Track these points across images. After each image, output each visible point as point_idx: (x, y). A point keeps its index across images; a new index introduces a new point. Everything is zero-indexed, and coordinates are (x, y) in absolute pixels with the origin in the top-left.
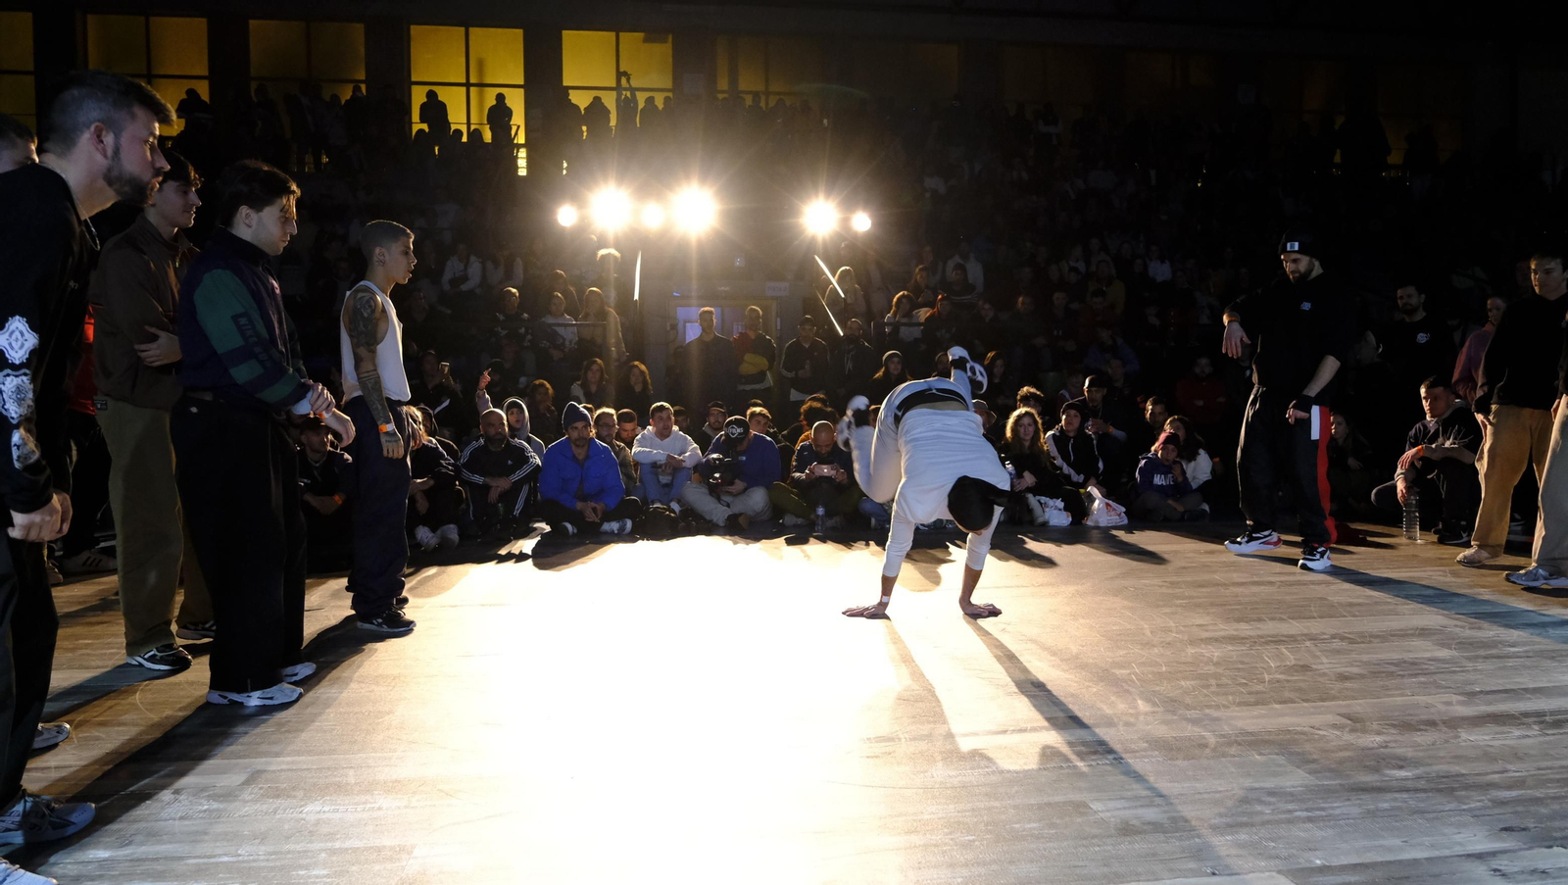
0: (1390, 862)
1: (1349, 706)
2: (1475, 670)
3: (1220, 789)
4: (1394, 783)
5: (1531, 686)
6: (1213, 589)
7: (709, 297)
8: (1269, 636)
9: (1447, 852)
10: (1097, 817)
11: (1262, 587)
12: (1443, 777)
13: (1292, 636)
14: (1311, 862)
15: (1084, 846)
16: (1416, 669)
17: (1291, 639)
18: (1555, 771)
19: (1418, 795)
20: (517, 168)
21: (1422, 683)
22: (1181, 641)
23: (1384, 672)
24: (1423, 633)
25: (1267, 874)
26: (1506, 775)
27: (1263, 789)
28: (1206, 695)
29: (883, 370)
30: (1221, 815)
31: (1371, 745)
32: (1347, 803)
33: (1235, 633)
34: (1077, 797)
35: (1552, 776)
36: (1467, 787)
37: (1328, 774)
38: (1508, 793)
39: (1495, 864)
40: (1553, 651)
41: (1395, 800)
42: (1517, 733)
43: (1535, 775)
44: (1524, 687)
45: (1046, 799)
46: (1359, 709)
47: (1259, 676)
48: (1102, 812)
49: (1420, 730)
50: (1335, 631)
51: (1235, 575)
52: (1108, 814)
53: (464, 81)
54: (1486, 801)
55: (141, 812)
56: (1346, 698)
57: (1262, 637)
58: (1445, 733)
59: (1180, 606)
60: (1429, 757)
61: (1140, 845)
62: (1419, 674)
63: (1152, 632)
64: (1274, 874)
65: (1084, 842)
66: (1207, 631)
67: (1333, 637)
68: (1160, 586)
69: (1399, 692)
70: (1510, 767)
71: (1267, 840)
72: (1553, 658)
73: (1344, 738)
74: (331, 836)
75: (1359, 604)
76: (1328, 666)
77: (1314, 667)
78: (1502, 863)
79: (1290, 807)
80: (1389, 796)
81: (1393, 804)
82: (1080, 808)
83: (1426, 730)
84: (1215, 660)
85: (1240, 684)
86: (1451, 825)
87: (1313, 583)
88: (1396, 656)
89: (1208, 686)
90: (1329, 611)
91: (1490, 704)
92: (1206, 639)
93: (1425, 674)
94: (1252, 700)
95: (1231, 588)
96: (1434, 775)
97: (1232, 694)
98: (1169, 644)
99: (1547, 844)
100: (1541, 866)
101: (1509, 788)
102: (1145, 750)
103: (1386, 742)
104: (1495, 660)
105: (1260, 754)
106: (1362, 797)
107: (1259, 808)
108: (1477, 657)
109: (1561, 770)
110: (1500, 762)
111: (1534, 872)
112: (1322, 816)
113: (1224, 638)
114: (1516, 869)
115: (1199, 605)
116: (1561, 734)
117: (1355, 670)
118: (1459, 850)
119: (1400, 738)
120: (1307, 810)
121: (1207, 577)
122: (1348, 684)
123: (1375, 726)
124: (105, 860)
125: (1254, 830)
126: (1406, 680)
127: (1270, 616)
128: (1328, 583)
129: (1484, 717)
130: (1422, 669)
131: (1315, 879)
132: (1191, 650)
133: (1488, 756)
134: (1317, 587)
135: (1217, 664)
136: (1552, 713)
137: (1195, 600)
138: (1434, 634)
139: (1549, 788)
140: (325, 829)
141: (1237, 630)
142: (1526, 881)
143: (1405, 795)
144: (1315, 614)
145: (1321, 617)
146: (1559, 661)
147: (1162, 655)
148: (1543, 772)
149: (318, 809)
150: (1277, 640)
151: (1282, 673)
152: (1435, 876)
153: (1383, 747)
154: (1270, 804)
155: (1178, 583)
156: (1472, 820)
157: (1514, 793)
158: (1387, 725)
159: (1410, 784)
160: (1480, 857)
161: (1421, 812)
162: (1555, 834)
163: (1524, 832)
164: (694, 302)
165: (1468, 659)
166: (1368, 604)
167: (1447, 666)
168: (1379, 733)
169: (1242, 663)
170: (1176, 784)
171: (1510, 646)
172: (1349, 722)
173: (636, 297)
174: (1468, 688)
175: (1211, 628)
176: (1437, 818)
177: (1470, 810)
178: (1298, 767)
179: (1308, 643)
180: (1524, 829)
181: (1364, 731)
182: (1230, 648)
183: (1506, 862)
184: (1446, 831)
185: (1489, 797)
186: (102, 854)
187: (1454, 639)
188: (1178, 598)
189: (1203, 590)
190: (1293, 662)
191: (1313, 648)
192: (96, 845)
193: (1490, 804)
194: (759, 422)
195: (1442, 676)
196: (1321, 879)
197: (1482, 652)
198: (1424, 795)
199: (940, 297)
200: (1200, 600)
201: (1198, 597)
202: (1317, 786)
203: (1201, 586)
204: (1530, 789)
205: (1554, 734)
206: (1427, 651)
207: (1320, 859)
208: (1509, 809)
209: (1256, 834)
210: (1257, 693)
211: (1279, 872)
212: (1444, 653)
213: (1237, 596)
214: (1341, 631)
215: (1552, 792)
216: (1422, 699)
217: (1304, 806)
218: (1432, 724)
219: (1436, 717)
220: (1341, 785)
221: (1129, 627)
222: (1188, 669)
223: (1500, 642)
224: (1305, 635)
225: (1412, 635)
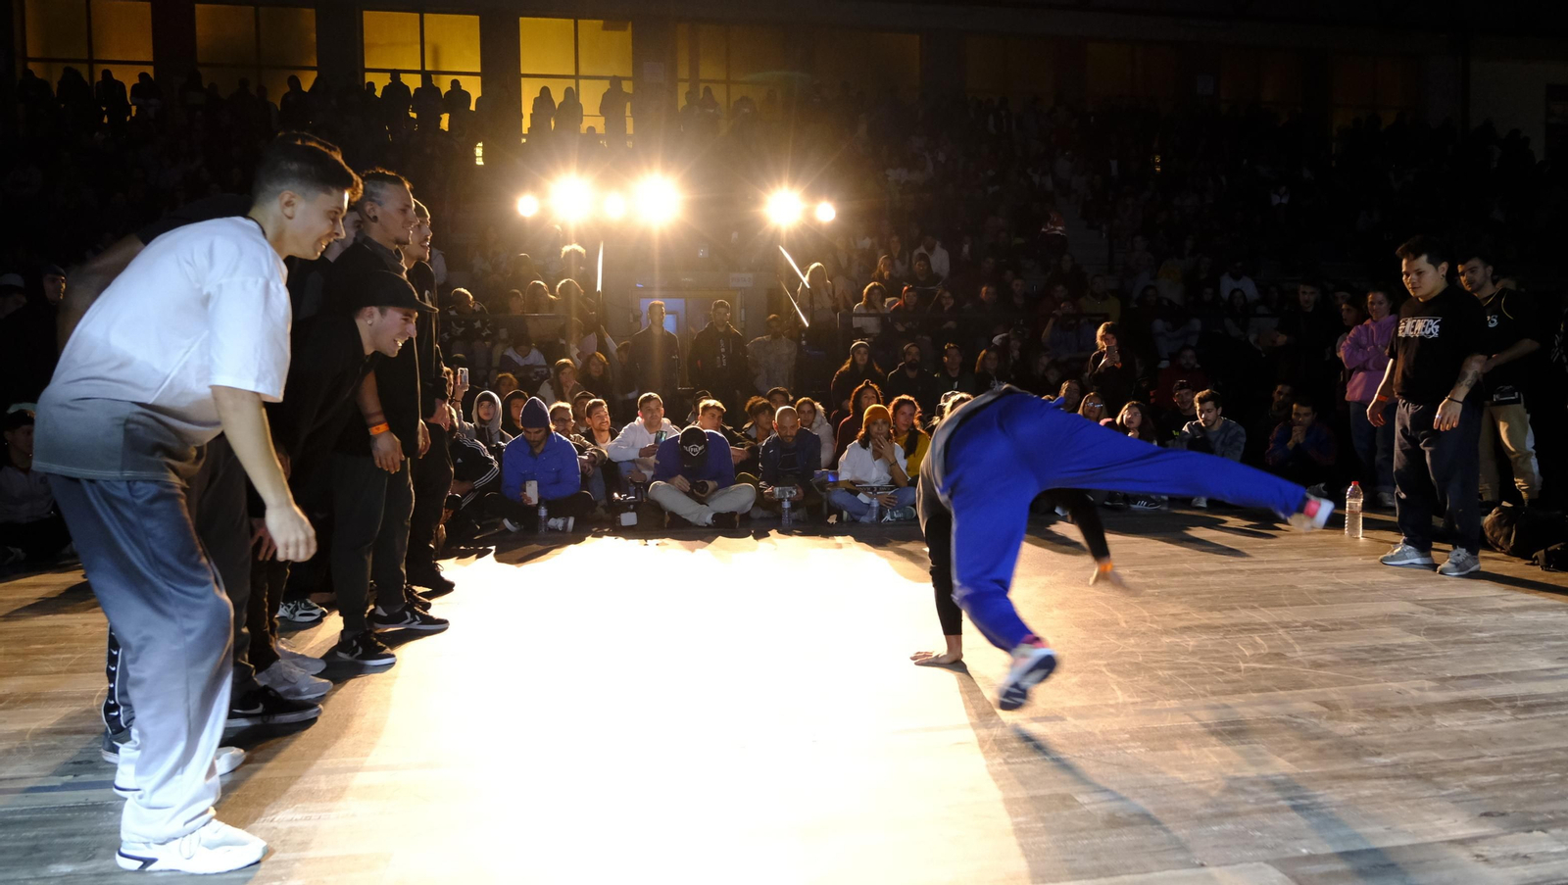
0: (1375, 851)
1: (1324, 693)
2: (1445, 656)
3: (1204, 779)
4: (1373, 770)
5: (1500, 671)
6: (1185, 578)
7: (672, 289)
8: (1243, 624)
9: (1429, 839)
10: (1083, 809)
11: (1233, 576)
12: (1424, 763)
13: (1264, 624)
14: (1298, 851)
15: (1072, 839)
16: (1389, 656)
17: (1264, 628)
18: (1529, 755)
19: (1398, 782)
20: (475, 157)
21: (1396, 669)
22: (1157, 631)
23: (1356, 659)
24: (1393, 619)
25: (1255, 864)
26: (1480, 760)
27: (1246, 778)
28: (1183, 685)
29: (849, 361)
30: (1206, 806)
31: (1348, 733)
32: (1328, 791)
33: (1207, 621)
34: (1062, 790)
35: (1527, 761)
36: (1445, 773)
37: (1308, 762)
38: (1485, 778)
39: (1478, 849)
40: (1519, 636)
41: (1376, 787)
42: (1489, 717)
43: (1510, 760)
44: (1491, 672)
45: (1033, 792)
46: (1335, 696)
47: (1234, 665)
48: (1088, 804)
49: (1396, 717)
50: (1304, 619)
51: (1204, 564)
52: (1094, 807)
53: (420, 69)
54: (1464, 787)
55: (104, 824)
56: (1322, 686)
57: (1235, 625)
58: (1420, 719)
59: (1153, 595)
60: (1407, 743)
61: (1128, 837)
62: (1391, 661)
63: (1126, 622)
64: (1262, 864)
65: (1072, 836)
66: (1181, 620)
67: (1305, 625)
68: (1130, 575)
69: (1372, 679)
70: (1485, 752)
71: (1253, 830)
72: (1519, 643)
73: (1322, 726)
74: (304, 845)
75: (1328, 592)
76: (1301, 654)
77: (1288, 655)
78: (1484, 849)
79: (1274, 795)
80: (1369, 783)
81: (1374, 791)
82: (1066, 800)
83: (1400, 717)
84: (1190, 649)
85: (1218, 673)
86: (1433, 811)
87: (1281, 570)
88: (1367, 643)
89: (1184, 676)
90: (1301, 599)
91: (1462, 688)
92: (1181, 628)
93: (1397, 660)
94: (1230, 689)
95: (1202, 577)
96: (1412, 761)
97: (1209, 683)
98: (1144, 633)
99: (1526, 828)
100: (1523, 849)
101: (1487, 772)
102: (1127, 741)
103: (1362, 729)
104: (1463, 646)
105: (1243, 743)
106: (1344, 785)
107: (1242, 798)
108: (1446, 643)
109: (1534, 755)
110: (1475, 747)
111: (1515, 857)
112: (1306, 805)
113: (1197, 626)
114: (1499, 854)
115: (1170, 594)
116: (1532, 718)
117: (1327, 657)
118: (1441, 836)
119: (1376, 724)
120: (1291, 799)
121: (1178, 566)
122: (1322, 672)
123: (1351, 712)
124: (68, 875)
125: (1239, 819)
126: (1378, 667)
127: (1242, 604)
128: (1295, 571)
129: (1456, 703)
130: (1393, 656)
131: (1302, 868)
132: (1166, 640)
133: (1462, 742)
134: (1285, 575)
135: (1193, 653)
136: (1524, 698)
137: (1167, 590)
138: (1402, 620)
139: (1525, 772)
140: (298, 838)
141: (1209, 619)
142: (1509, 866)
143: (1385, 782)
144: (1286, 602)
145: (1291, 605)
146: (1527, 646)
147: (1137, 645)
148: (1519, 757)
149: (290, 817)
150: (1249, 628)
151: (1257, 661)
152: (1421, 862)
153: (1361, 734)
154: (1253, 793)
155: (1149, 572)
156: (1452, 805)
157: (1491, 779)
158: (1363, 711)
159: (1389, 771)
160: (1461, 842)
161: (1402, 799)
162: (1536, 819)
163: (1503, 818)
164: (657, 293)
165: (1438, 645)
166: (1336, 591)
167: (1417, 652)
168: (1356, 720)
169: (1217, 651)
170: (1160, 775)
171: (1477, 631)
172: (1325, 709)
173: (599, 288)
174: (1439, 674)
175: (1183, 617)
176: (1419, 805)
177: (1449, 796)
178: (1279, 756)
179: (1281, 631)
180: (1503, 814)
181: (1341, 718)
182: (1205, 637)
183: (1487, 848)
184: (1427, 817)
185: (1467, 782)
186: (65, 868)
187: (1422, 625)
188: (1149, 587)
189: (1176, 579)
190: (1267, 651)
191: (1285, 636)
192: (58, 859)
193: (1468, 789)
194: (713, 416)
195: (1414, 663)
196: (1308, 867)
197: (1450, 638)
198: (1402, 782)
199: (905, 288)
200: (1172, 590)
201: (1169, 586)
202: (1298, 774)
203: (1173, 574)
204: (1505, 773)
205: (1526, 719)
206: (1396, 637)
207: (1305, 848)
208: (1487, 794)
209: (1241, 824)
210: (1234, 681)
211: (1267, 862)
212: (1413, 639)
213: (1208, 585)
214: (1312, 619)
215: (1528, 776)
216: (1396, 685)
217: (1287, 795)
218: (1406, 709)
219: (1411, 704)
220: (1322, 773)
221: (1103, 617)
222: (1163, 659)
223: (1467, 628)
224: (1277, 623)
225: (1383, 622)
